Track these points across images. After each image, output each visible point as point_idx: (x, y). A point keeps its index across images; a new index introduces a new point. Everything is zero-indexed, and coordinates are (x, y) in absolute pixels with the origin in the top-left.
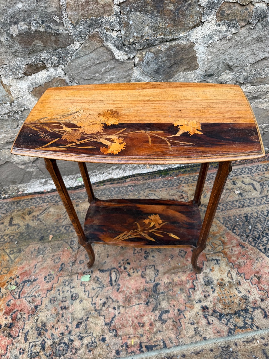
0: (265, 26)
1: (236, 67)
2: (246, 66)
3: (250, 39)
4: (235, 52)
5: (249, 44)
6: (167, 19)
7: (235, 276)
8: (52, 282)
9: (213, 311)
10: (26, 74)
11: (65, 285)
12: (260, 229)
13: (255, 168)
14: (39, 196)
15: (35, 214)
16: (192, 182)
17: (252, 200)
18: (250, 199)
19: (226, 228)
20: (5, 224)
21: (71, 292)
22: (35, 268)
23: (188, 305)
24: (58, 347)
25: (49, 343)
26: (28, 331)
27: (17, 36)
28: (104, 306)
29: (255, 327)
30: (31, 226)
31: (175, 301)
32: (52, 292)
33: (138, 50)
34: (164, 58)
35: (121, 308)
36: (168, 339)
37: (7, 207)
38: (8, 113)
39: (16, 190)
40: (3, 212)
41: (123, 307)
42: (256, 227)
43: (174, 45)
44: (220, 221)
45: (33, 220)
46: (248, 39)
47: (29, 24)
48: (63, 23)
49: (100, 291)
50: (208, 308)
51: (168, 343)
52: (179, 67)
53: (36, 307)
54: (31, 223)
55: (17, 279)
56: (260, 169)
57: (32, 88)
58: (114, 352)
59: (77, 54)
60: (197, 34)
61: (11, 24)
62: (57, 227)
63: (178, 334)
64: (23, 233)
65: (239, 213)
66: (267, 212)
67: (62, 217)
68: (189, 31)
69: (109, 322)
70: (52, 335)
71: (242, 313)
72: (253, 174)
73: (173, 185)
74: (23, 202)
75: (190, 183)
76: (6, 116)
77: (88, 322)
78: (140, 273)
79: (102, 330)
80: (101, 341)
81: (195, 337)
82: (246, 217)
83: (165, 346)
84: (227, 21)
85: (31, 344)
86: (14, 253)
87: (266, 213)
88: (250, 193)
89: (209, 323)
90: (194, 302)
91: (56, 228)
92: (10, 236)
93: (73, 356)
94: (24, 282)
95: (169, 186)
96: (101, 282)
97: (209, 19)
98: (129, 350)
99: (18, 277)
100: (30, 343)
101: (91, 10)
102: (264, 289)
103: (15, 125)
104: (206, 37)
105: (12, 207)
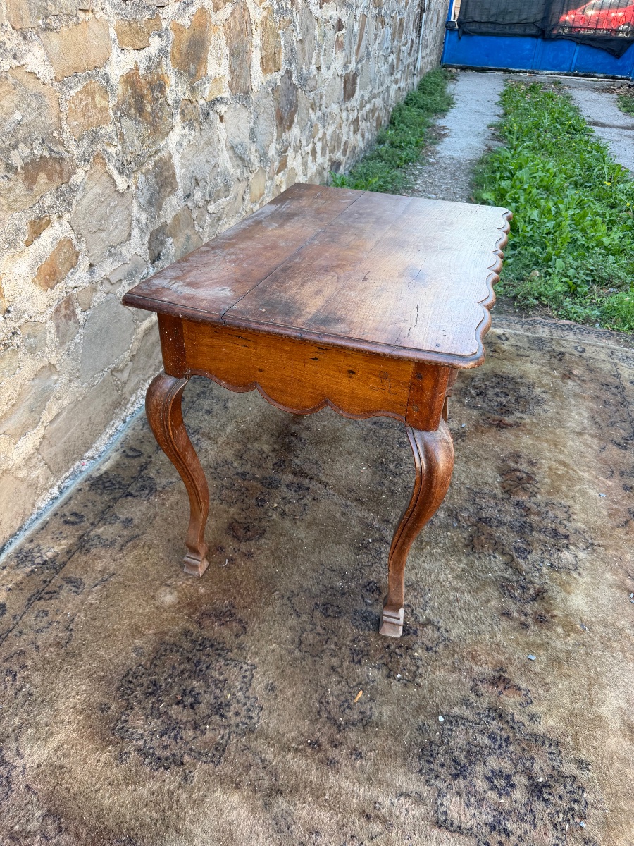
101: (91, 117)
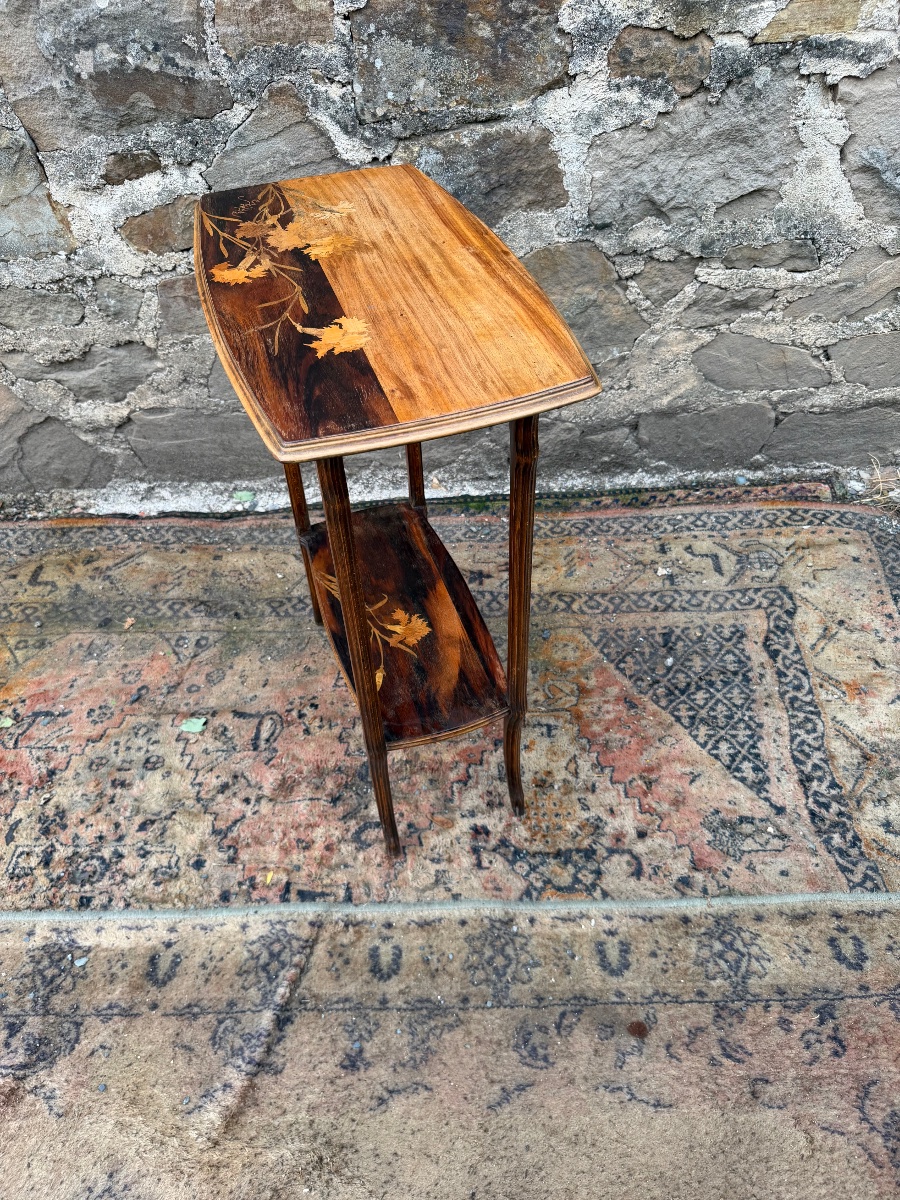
0: (748, 99)
1: (676, 208)
2: (705, 208)
3: (710, 132)
4: (671, 167)
5: (707, 148)
6: (474, 61)
7: (586, 769)
8: (105, 725)
9: (500, 841)
10: (110, 180)
11: (136, 734)
12: (698, 669)
13: (740, 516)
14: (124, 522)
15: (102, 564)
16: (547, 536)
17: (700, 596)
18: (693, 594)
19: (602, 656)
20: (19, 579)
21: (148, 751)
22: (72, 686)
23: (439, 817)
24: (84, 864)
25: (61, 853)
26: (20, 820)
27: (91, 77)
28: (223, 792)
29: (599, 891)
30: (84, 592)
31: (409, 804)
32: (100, 745)
33: (400, 139)
34: (472, 168)
35: (263, 802)
36: (361, 884)
37: (34, 540)
38: (61, 280)
39: (68, 503)
40: (23, 552)
41: (271, 800)
42: (689, 664)
43: (498, 133)
44: (589, 636)
45: (92, 578)
46: (705, 132)
47: (123, 49)
48: (205, 54)
49: (221, 759)
50: (487, 833)
51: (357, 892)
52: (512, 195)
53: (52, 773)
54: (87, 585)
55: (19, 706)
56: (754, 521)
57: (124, 218)
58: (217, 892)
59: (240, 136)
60: (558, 107)
61: (79, 46)
62: (151, 601)
63: (392, 876)
64: (61, 605)
65: (650, 622)
66: (733, 630)
67: (170, 579)
68: (536, 98)
69: (224, 827)
70: (77, 837)
71: (575, 857)
72: (727, 533)
73: (492, 538)
74: (79, 534)
75: (541, 537)
76: (55, 287)
77: (170, 823)
78: (336, 731)
79: (202, 843)
80: (193, 866)
81: (432, 889)
82: (667, 636)
83: (349, 899)
84: (638, 78)
85: (20, 850)
86: (26, 647)
87: (727, 633)
88: (698, 577)
89: (479, 865)
90: (457, 815)
91: (148, 603)
92: (26, 608)
93: (115, 888)
94: (36, 715)
95: (481, 540)
96: (231, 738)
97: (587, 69)
98: (255, 895)
99: (24, 701)
100: (17, 847)
102: (655, 810)
103: (76, 317)
104: (584, 117)
105: (48, 543)
